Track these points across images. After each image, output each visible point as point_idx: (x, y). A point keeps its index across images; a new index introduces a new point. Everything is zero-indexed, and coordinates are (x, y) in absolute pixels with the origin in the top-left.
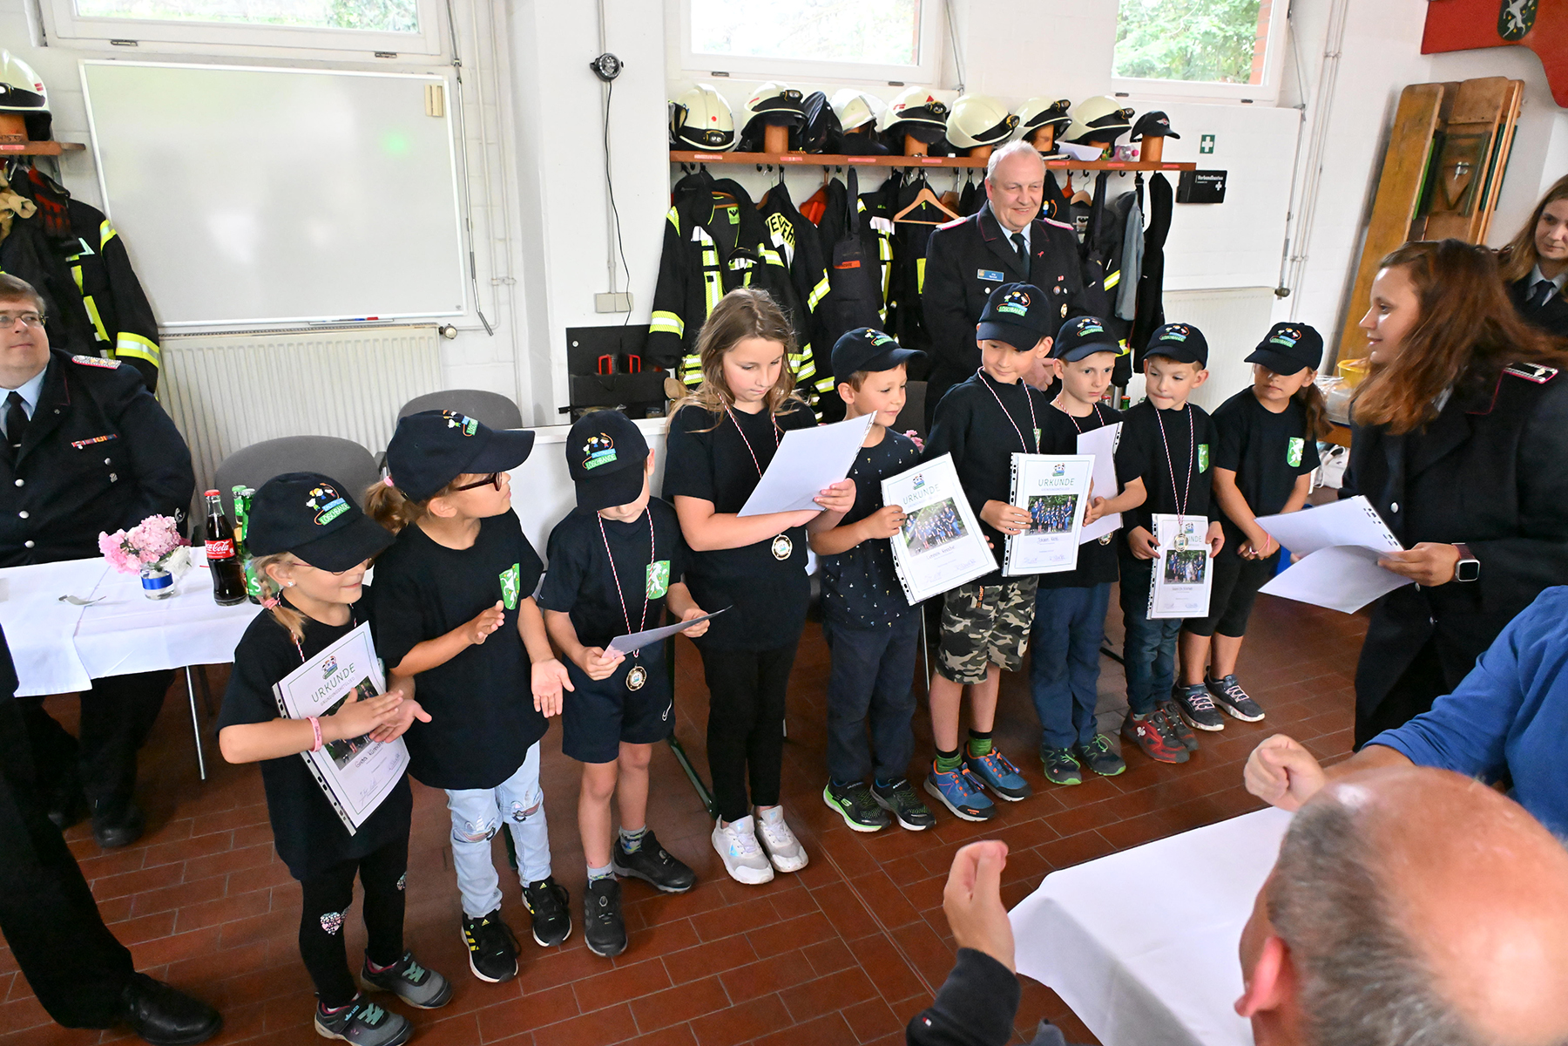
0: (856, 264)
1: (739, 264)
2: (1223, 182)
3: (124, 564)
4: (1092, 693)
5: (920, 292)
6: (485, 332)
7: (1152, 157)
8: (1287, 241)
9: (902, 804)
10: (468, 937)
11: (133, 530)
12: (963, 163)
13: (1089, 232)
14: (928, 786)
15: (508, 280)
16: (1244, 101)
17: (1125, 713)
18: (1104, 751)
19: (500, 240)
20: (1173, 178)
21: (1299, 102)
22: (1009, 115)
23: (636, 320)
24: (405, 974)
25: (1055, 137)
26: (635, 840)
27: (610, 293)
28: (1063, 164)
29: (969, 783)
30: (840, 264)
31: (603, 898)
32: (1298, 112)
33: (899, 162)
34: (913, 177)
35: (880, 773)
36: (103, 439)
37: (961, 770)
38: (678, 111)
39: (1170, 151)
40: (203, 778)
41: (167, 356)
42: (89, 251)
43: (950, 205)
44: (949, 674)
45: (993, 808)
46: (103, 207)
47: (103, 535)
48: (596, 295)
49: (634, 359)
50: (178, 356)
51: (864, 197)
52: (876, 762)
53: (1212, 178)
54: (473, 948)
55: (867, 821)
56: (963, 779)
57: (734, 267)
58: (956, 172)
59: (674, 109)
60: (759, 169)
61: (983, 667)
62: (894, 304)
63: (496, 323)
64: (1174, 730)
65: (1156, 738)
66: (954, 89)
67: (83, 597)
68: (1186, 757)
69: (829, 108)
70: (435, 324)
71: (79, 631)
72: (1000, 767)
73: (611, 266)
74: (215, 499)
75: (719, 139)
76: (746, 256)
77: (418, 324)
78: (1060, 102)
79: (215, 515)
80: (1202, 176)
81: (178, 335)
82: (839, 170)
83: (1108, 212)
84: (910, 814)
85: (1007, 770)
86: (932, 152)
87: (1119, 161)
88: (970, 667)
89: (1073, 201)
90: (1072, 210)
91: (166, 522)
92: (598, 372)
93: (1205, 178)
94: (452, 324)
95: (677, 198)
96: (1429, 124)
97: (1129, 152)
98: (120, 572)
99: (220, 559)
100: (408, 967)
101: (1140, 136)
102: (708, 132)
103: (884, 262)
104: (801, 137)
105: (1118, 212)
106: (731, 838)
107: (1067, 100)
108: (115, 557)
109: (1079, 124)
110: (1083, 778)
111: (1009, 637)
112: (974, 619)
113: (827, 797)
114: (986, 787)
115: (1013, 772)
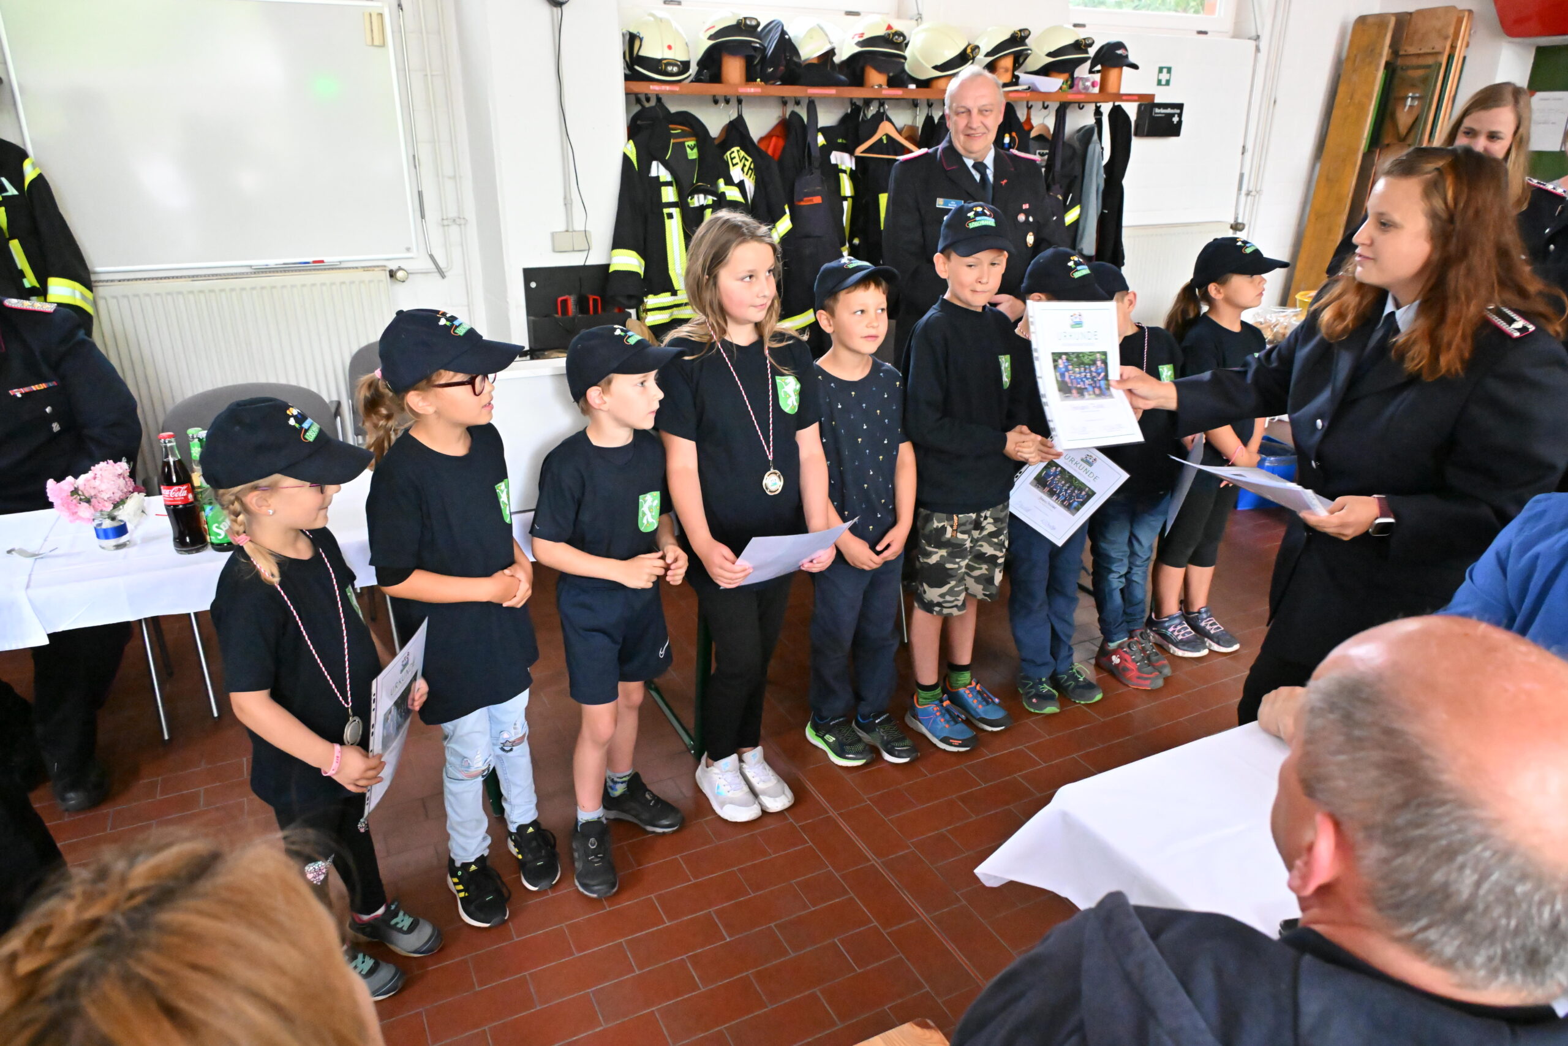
0: (817, 200)
1: (698, 200)
2: (1180, 115)
3: (76, 513)
4: (1070, 624)
5: (882, 229)
6: (437, 275)
7: (1111, 88)
8: (1242, 176)
9: (885, 738)
10: (455, 884)
11: (83, 477)
12: (923, 95)
13: (1049, 166)
14: (910, 721)
15: (459, 221)
16: (1200, 32)
17: (1099, 642)
18: (1081, 679)
19: (450, 178)
20: (1131, 110)
21: (1253, 34)
22: (969, 45)
23: (595, 259)
24: (393, 922)
25: (1015, 68)
26: (622, 783)
27: (567, 231)
28: (1023, 95)
29: (950, 715)
30: (802, 200)
31: (592, 840)
32: (1253, 43)
33: (858, 93)
34: (872, 110)
35: (864, 708)
36: (42, 386)
37: (942, 701)
38: (632, 39)
39: (1130, 82)
40: (166, 737)
41: (101, 304)
42: (12, 191)
43: (910, 138)
44: (928, 607)
45: (975, 738)
46: (24, 145)
47: (51, 483)
48: (553, 234)
49: (594, 299)
50: (113, 303)
51: (825, 131)
52: (858, 697)
53: (1169, 111)
54: (462, 895)
55: (851, 756)
56: (943, 711)
57: (693, 203)
58: (915, 104)
59: (627, 37)
60: (716, 102)
61: (962, 597)
62: (856, 241)
63: (448, 266)
64: (1148, 658)
65: (1130, 665)
66: (911, 19)
67: (32, 548)
68: (1160, 683)
69: (787, 37)
70: (385, 266)
71: (32, 584)
72: (980, 698)
73: (567, 203)
74: (170, 442)
75: (675, 69)
76: (706, 192)
77: (367, 267)
78: (1021, 31)
79: (171, 460)
80: (1159, 108)
81: (112, 281)
82: (798, 103)
83: (1068, 145)
84: (894, 747)
85: (987, 701)
86: (892, 83)
87: (1079, 93)
88: (948, 598)
89: (1033, 134)
90: (1031, 143)
91: (118, 468)
92: (557, 313)
93: (1162, 111)
94: (402, 267)
95: (633, 132)
96: (1381, 55)
97: (1088, 84)
98: (71, 521)
99: (178, 506)
100: (396, 915)
101: (1099, 67)
102: (665, 62)
103: (845, 198)
104: (758, 67)
105: (1077, 145)
106: (716, 777)
107: (1027, 29)
108: (66, 505)
109: (1039, 54)
110: (1062, 707)
111: (985, 567)
112: (950, 549)
113: (810, 734)
114: (967, 718)
115: (993, 702)
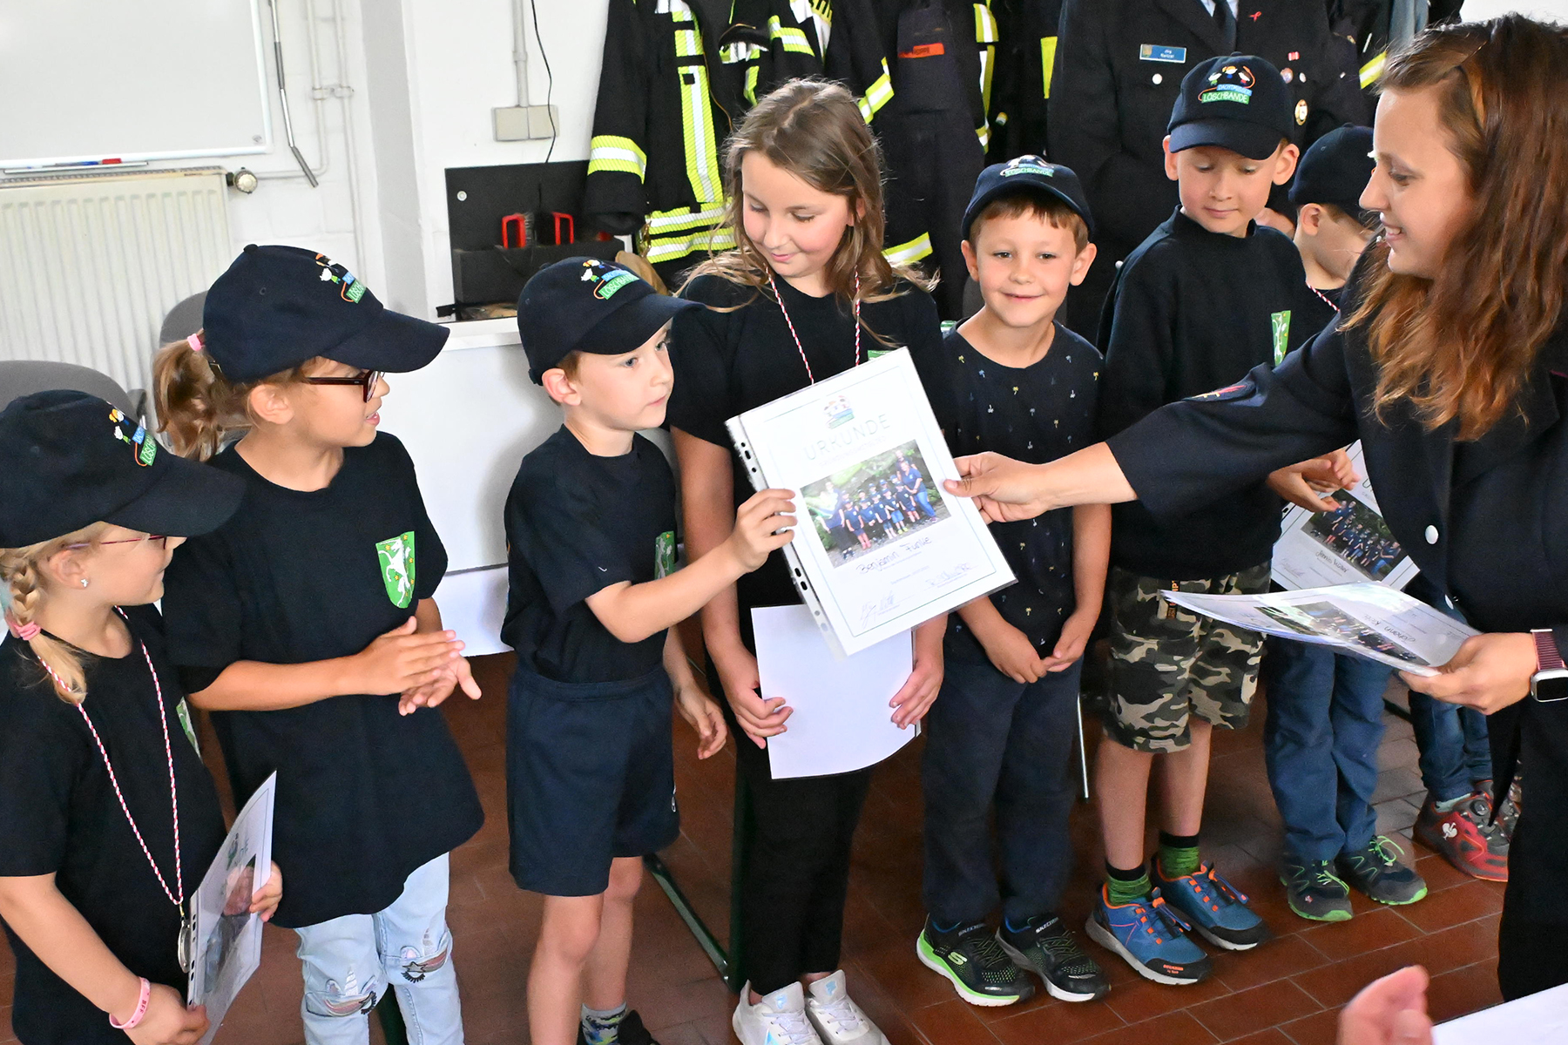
1: (737, 52)
4: (1369, 768)
5: (1047, 95)
6: (305, 180)
9: (1053, 959)
14: (1094, 930)
17: (1420, 801)
18: (1389, 863)
23: (565, 153)
26: (609, 1027)
27: (518, 106)
29: (1165, 922)
35: (1016, 909)
44: (1126, 736)
45: (1206, 962)
48: (494, 110)
49: (564, 220)
52: (1006, 890)
55: (993, 988)
56: (1153, 916)
57: (728, 57)
61: (1183, 721)
63: (322, 168)
65: (1475, 841)
72: (1214, 894)
84: (1065, 974)
85: (1226, 899)
88: (1159, 722)
92: (502, 243)
94: (248, 168)
106: (766, 1020)
110: (1356, 909)
111: (1225, 670)
112: (1164, 639)
113: (924, 951)
114: (1193, 928)
115: (1238, 901)
